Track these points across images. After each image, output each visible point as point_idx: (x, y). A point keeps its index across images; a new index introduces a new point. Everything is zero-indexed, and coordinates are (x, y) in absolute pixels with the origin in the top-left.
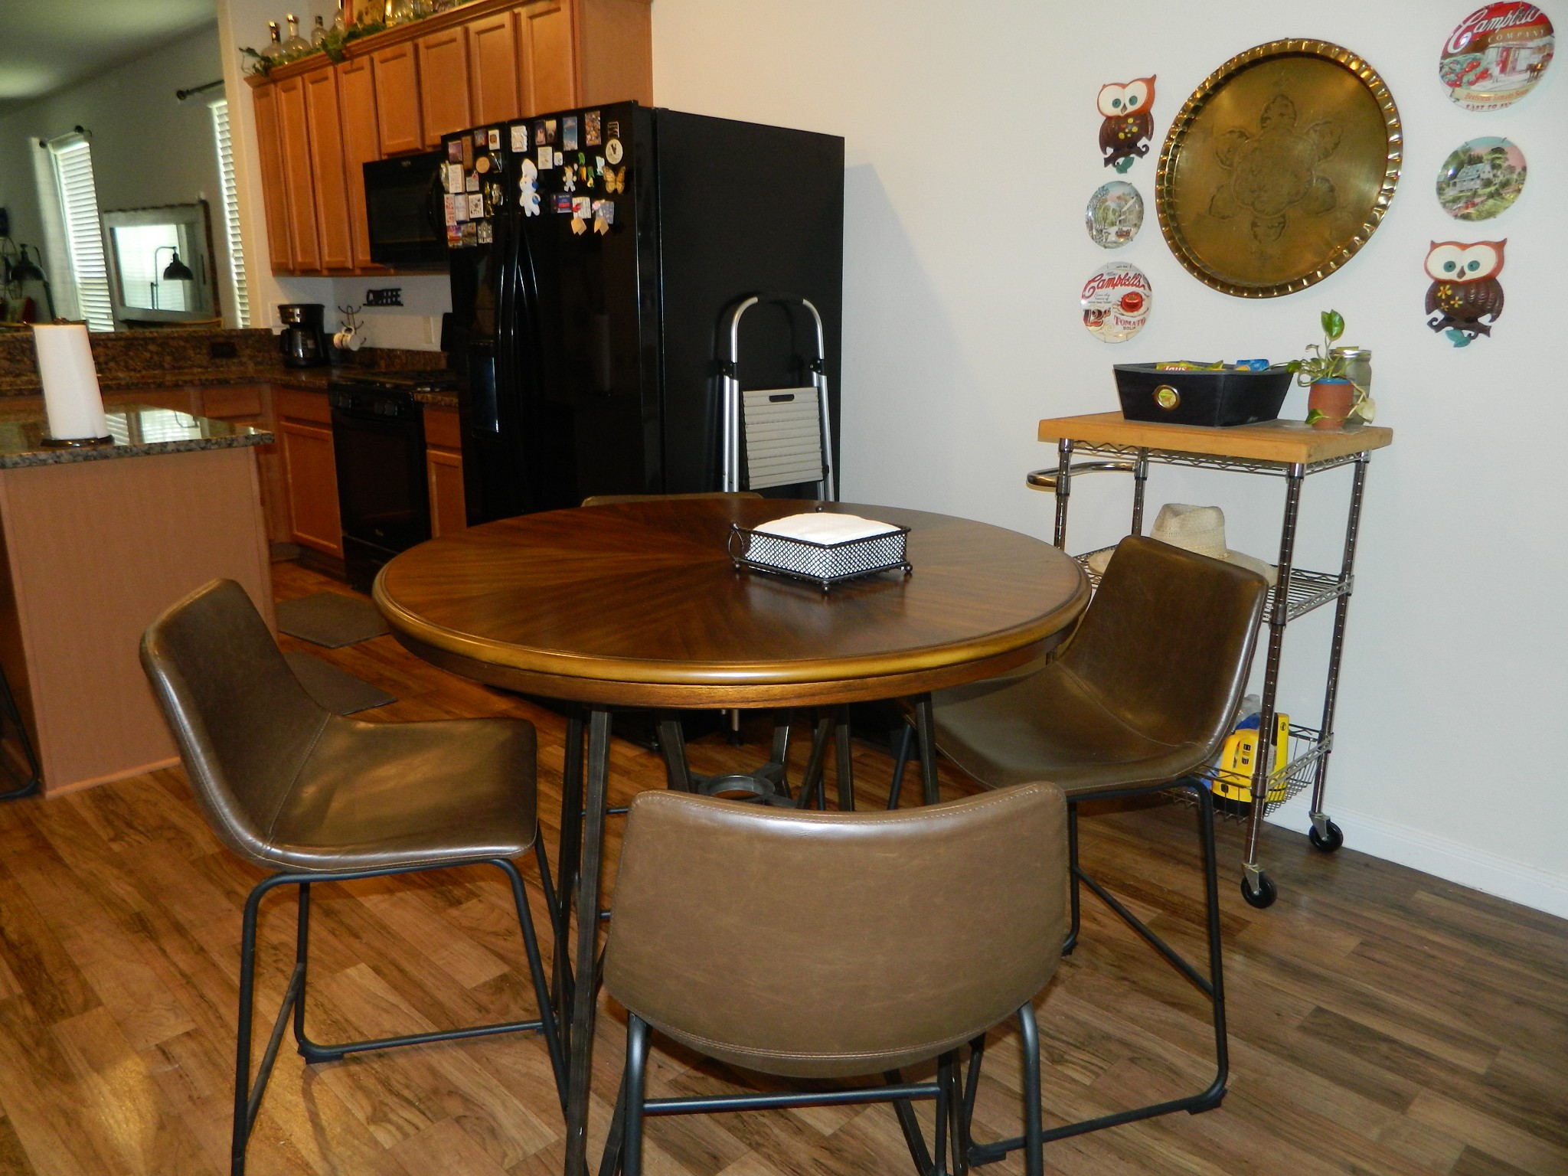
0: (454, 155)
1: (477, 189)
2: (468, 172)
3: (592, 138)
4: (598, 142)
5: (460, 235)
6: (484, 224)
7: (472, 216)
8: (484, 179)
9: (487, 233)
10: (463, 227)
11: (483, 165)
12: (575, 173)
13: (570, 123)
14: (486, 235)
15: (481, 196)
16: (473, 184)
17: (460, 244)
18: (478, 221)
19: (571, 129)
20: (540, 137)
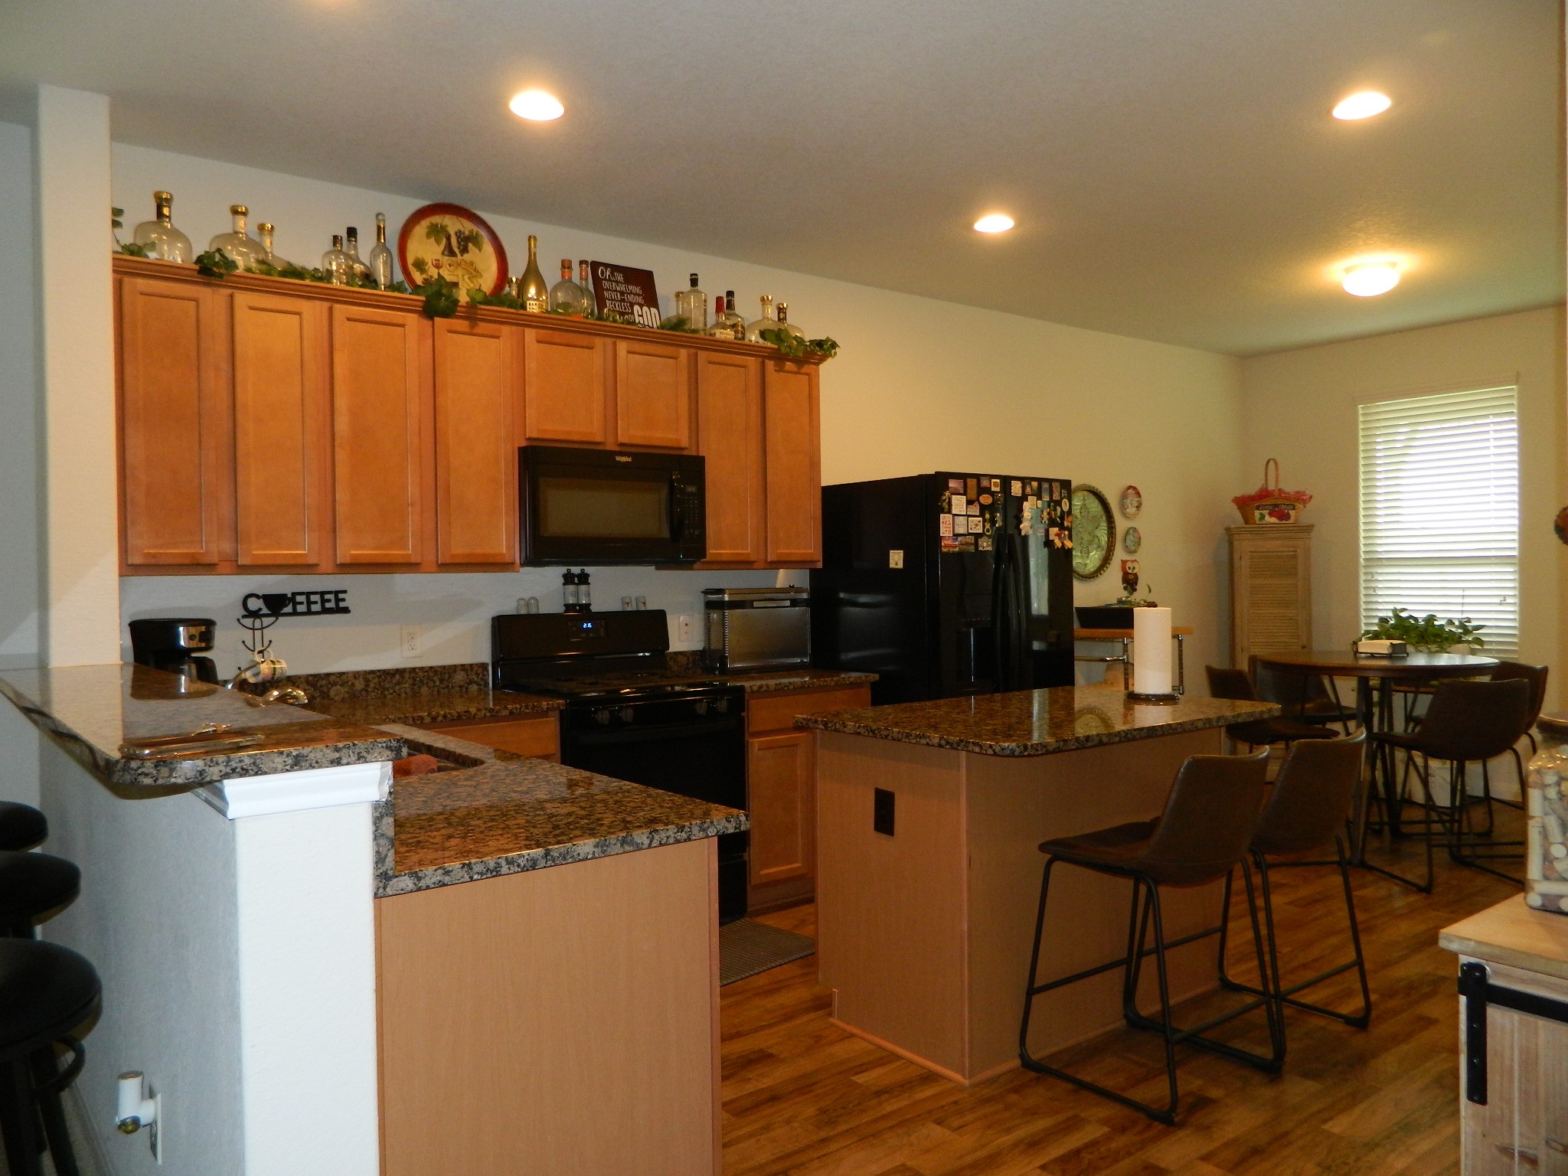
0: (955, 489)
1: (978, 514)
2: (969, 502)
3: (1056, 497)
4: (1058, 498)
5: (957, 543)
6: (985, 538)
7: (970, 531)
8: (983, 509)
9: (987, 542)
10: (959, 539)
11: (986, 499)
12: (1049, 514)
13: (1046, 485)
14: (986, 545)
15: (981, 519)
16: (975, 510)
17: (957, 549)
18: (978, 536)
19: (1046, 489)
20: (1028, 490)
